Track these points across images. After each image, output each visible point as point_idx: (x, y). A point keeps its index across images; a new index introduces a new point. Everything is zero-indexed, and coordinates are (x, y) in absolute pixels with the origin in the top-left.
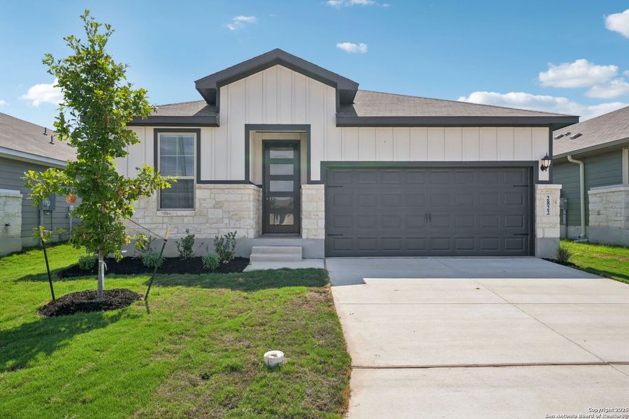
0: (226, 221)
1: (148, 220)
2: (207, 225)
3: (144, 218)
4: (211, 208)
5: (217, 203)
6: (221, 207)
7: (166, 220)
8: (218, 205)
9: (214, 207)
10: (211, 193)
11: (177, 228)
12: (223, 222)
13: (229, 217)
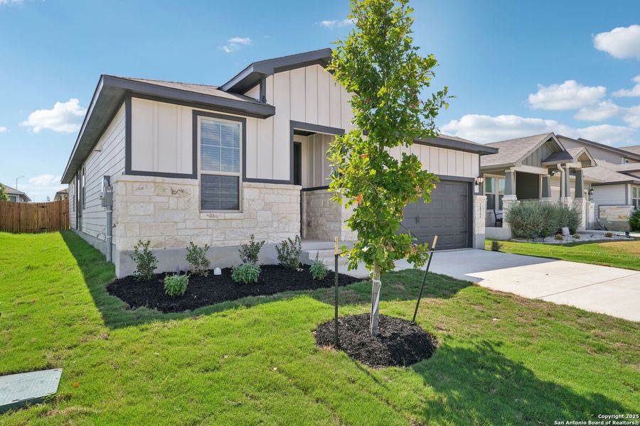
0: (276, 224)
1: (189, 224)
2: (258, 229)
3: (184, 222)
4: (260, 210)
5: (266, 204)
6: (270, 209)
7: (211, 224)
8: (267, 206)
9: (264, 209)
10: (260, 193)
11: (225, 234)
12: (272, 226)
13: (279, 221)
